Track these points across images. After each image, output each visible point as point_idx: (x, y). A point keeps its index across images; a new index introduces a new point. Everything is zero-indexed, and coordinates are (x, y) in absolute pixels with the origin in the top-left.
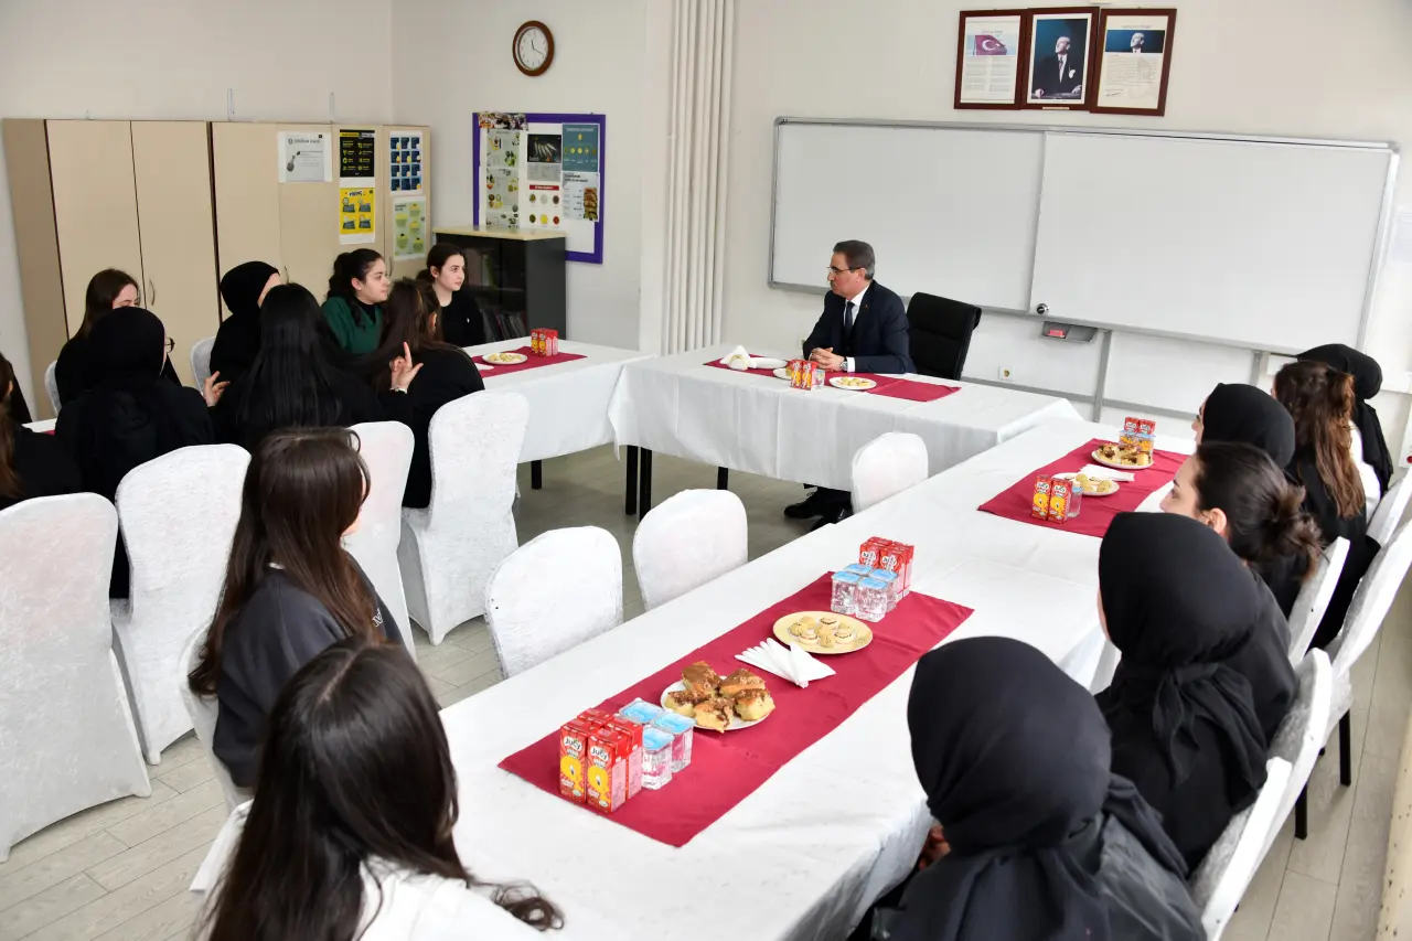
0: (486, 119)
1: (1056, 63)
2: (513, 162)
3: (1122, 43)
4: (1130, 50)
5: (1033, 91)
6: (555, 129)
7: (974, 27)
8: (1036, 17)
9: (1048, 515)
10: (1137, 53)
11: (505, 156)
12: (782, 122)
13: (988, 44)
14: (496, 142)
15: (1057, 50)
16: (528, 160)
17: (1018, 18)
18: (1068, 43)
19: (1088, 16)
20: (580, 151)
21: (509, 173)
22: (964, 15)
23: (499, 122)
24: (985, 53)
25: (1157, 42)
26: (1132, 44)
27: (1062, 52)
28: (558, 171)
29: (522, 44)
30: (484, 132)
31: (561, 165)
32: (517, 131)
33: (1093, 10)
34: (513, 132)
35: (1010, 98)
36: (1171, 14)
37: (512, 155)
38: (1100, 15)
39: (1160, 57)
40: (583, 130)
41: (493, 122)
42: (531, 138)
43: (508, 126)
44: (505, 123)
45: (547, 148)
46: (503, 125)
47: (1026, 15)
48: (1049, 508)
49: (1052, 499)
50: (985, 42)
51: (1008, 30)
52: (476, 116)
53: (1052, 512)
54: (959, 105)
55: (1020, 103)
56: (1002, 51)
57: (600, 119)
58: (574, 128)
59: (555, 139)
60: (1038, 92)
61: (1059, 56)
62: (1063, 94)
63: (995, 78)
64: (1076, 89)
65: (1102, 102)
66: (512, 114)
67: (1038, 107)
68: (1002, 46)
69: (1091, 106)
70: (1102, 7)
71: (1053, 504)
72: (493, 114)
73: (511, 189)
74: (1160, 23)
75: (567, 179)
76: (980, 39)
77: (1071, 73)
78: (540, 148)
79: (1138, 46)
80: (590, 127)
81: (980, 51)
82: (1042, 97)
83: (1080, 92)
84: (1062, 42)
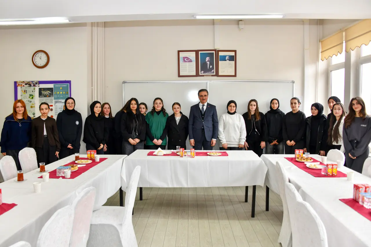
0: (20, 83)
1: (207, 64)
2: (33, 98)
3: (224, 59)
4: (226, 60)
5: (201, 72)
6: (51, 86)
7: (182, 55)
8: (200, 52)
9: (332, 174)
10: (228, 61)
11: (29, 96)
12: (124, 82)
13: (186, 59)
14: (25, 91)
15: (206, 61)
16: (39, 97)
17: (195, 52)
18: (209, 59)
19: (214, 52)
20: (61, 93)
21: (31, 102)
22: (179, 52)
23: (26, 84)
24: (186, 62)
25: (233, 58)
26: (226, 59)
27: (208, 61)
28: (52, 100)
29: (36, 58)
30: (19, 88)
31: (53, 98)
32: (34, 87)
33: (215, 50)
34: (32, 88)
35: (194, 74)
36: (235, 51)
37: (32, 95)
38: (217, 52)
39: (234, 62)
40: (62, 86)
41: (24, 84)
42: (40, 90)
43: (30, 85)
44: (29, 84)
45: (47, 92)
46: (28, 85)
47: (197, 52)
48: (332, 172)
49: (333, 170)
50: (185, 59)
51: (192, 56)
52: (15, 83)
53: (333, 173)
54: (179, 76)
55: (197, 75)
56: (191, 61)
57: (69, 82)
58: (58, 85)
59: (51, 89)
60: (202, 72)
61: (207, 62)
62: (209, 72)
63: (190, 68)
64: (213, 71)
65: (220, 74)
66: (32, 81)
67: (203, 76)
68: (191, 60)
69: (217, 75)
70: (217, 49)
71: (333, 171)
72: (24, 82)
73: (32, 107)
74: (233, 54)
75: (56, 102)
76: (184, 58)
77: (211, 67)
78: (43, 92)
79: (228, 59)
80: (65, 85)
81: (184, 61)
82: (204, 73)
83: (214, 72)
84: (207, 59)
